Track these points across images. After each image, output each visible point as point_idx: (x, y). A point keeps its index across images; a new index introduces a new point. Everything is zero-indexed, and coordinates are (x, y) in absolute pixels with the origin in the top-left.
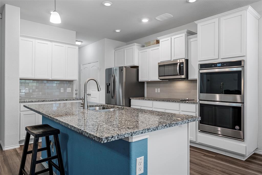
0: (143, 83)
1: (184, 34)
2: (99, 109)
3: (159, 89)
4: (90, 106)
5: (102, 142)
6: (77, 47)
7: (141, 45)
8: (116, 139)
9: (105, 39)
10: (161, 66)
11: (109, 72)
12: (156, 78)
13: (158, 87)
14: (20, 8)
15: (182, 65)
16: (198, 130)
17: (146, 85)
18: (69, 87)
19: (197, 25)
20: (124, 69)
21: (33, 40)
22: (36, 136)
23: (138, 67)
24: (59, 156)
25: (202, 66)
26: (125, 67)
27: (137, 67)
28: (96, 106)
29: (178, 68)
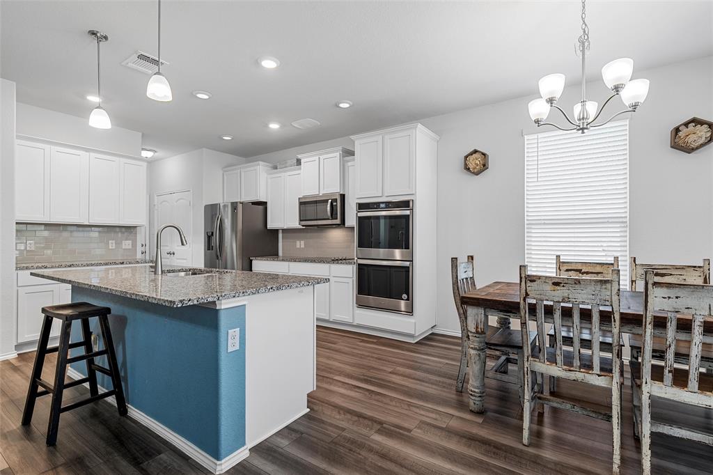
0: (275, 232)
1: (338, 154)
2: (186, 275)
3: (302, 242)
4: (169, 271)
5: (175, 306)
6: (145, 164)
7: (270, 165)
8: (195, 303)
9: (204, 149)
10: (303, 204)
11: (212, 212)
12: (294, 223)
13: (300, 239)
14: (15, 83)
15: (335, 204)
16: (355, 305)
17: (280, 235)
18: (126, 240)
19: (354, 142)
20: (240, 207)
21: (47, 147)
22: (67, 318)
23: (266, 203)
24: (110, 351)
25: (362, 207)
26: (242, 203)
27: (264, 204)
28: (179, 271)
29: (329, 208)
